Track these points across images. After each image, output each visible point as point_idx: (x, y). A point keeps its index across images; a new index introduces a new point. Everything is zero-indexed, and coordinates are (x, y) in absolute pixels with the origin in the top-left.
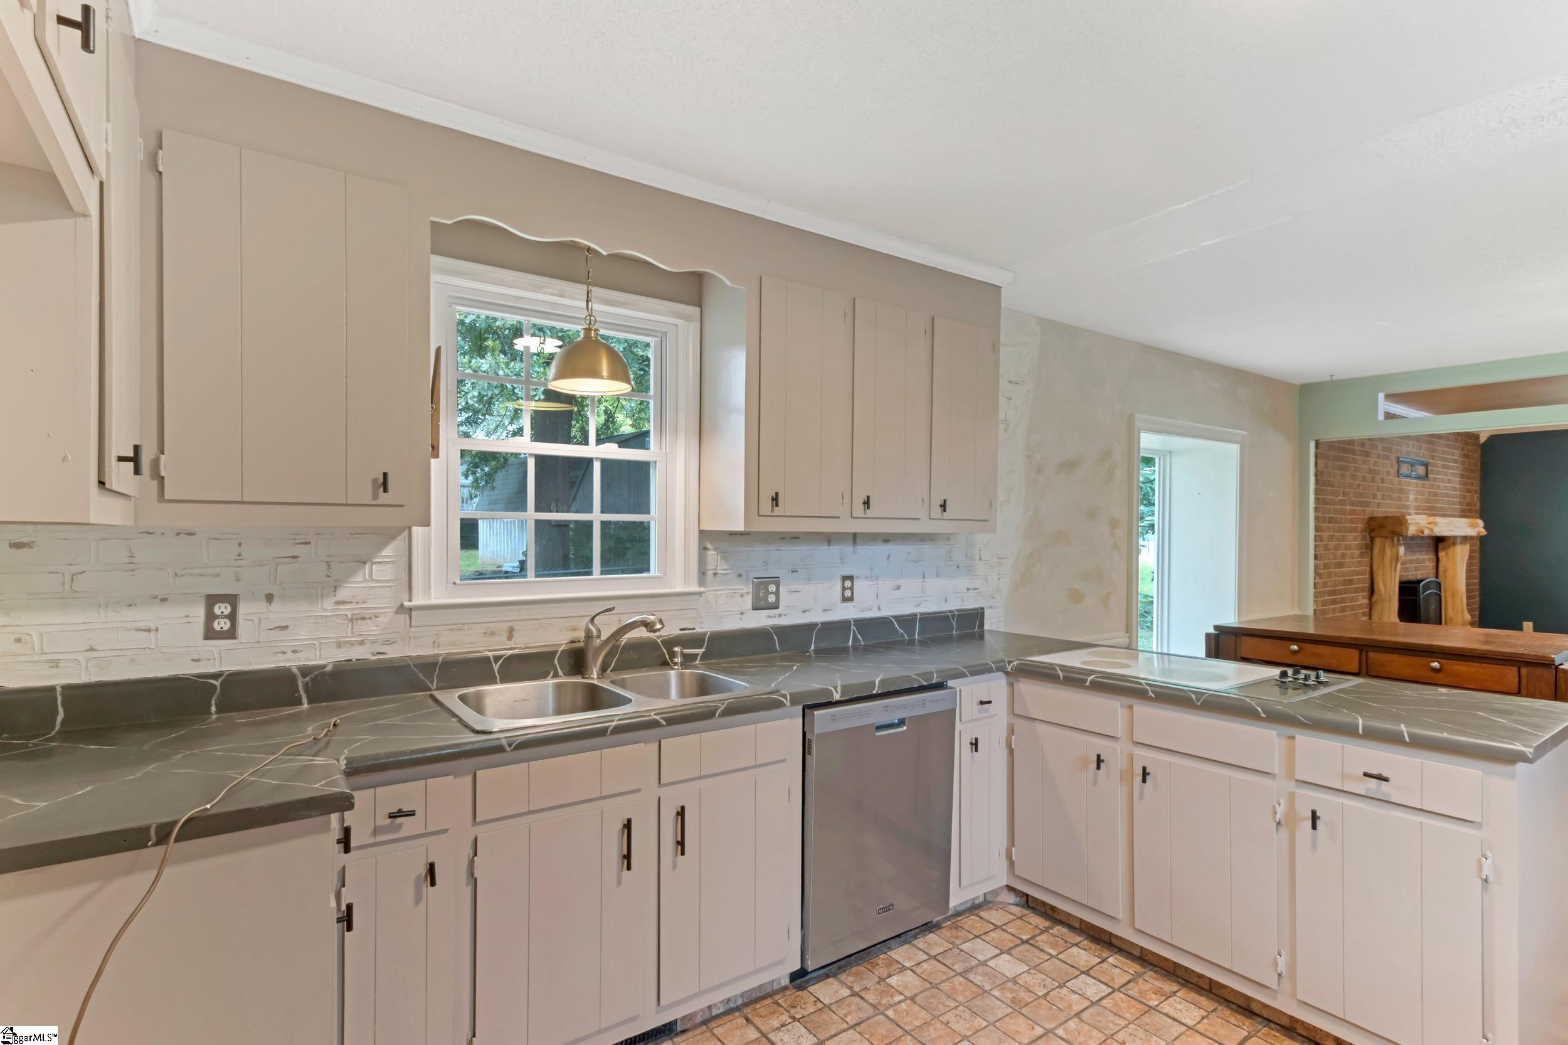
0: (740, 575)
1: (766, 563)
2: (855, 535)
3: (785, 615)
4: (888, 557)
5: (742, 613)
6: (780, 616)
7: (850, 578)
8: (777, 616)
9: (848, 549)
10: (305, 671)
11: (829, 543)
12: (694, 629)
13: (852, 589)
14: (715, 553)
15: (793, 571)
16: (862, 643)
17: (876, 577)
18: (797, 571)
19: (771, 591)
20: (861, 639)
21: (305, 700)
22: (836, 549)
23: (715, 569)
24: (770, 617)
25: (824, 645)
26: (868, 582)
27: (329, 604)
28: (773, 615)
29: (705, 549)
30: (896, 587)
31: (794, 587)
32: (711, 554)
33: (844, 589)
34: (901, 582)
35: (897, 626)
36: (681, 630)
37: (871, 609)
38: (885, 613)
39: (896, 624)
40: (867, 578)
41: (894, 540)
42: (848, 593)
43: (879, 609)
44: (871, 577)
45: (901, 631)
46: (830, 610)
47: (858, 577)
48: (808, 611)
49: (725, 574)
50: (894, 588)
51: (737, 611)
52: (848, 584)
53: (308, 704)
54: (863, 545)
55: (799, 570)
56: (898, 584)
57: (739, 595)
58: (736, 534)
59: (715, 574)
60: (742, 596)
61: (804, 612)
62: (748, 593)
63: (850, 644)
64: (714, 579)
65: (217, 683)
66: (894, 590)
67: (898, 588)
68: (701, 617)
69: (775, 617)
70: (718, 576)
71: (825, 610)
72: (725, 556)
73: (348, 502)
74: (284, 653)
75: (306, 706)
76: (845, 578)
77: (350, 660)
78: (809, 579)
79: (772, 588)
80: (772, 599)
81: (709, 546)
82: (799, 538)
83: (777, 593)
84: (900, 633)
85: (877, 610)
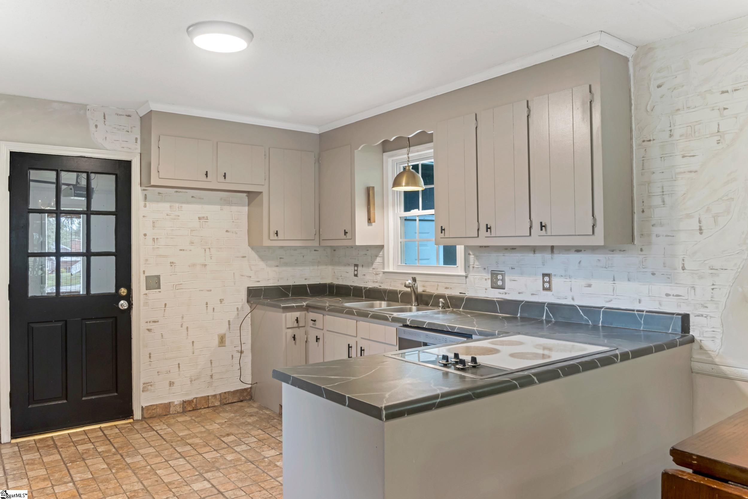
0: (485, 269)
1: (497, 263)
2: (552, 248)
3: (509, 294)
4: (580, 262)
5: (486, 289)
6: (506, 293)
7: (549, 275)
8: (504, 293)
9: (548, 256)
10: (365, 288)
11: (534, 252)
12: (465, 294)
13: (549, 282)
14: (473, 256)
15: (512, 268)
16: (553, 320)
17: (569, 276)
18: (514, 269)
19: (499, 279)
20: (552, 317)
21: (364, 297)
22: (538, 256)
23: (473, 265)
24: (500, 293)
25: (526, 315)
26: (563, 279)
28: (502, 293)
29: (469, 254)
30: (587, 285)
31: (513, 278)
32: (472, 257)
33: (544, 282)
34: (592, 282)
35: (581, 313)
36: (460, 293)
37: (566, 299)
38: (577, 302)
39: (581, 311)
40: (562, 276)
41: (585, 251)
42: (547, 285)
43: (573, 299)
44: (565, 276)
45: (586, 317)
46: (536, 295)
47: (555, 275)
48: (522, 293)
49: (478, 268)
50: (585, 286)
51: (484, 288)
52: (547, 279)
53: (365, 298)
54: (559, 253)
55: (515, 268)
56: (589, 283)
57: (484, 279)
58: (483, 247)
59: (473, 267)
60: (486, 280)
61: (519, 293)
62: (489, 278)
63: (544, 318)
64: (473, 270)
65: (352, 288)
66: (585, 287)
67: (590, 286)
68: (468, 288)
69: (503, 294)
70: (475, 268)
71: (532, 294)
72: (477, 257)
74: (365, 282)
75: (364, 298)
76: (544, 275)
77: (375, 287)
78: (522, 274)
79: (500, 277)
80: (500, 283)
81: (471, 253)
82: (516, 249)
83: (503, 280)
84: (584, 319)
85: (571, 300)
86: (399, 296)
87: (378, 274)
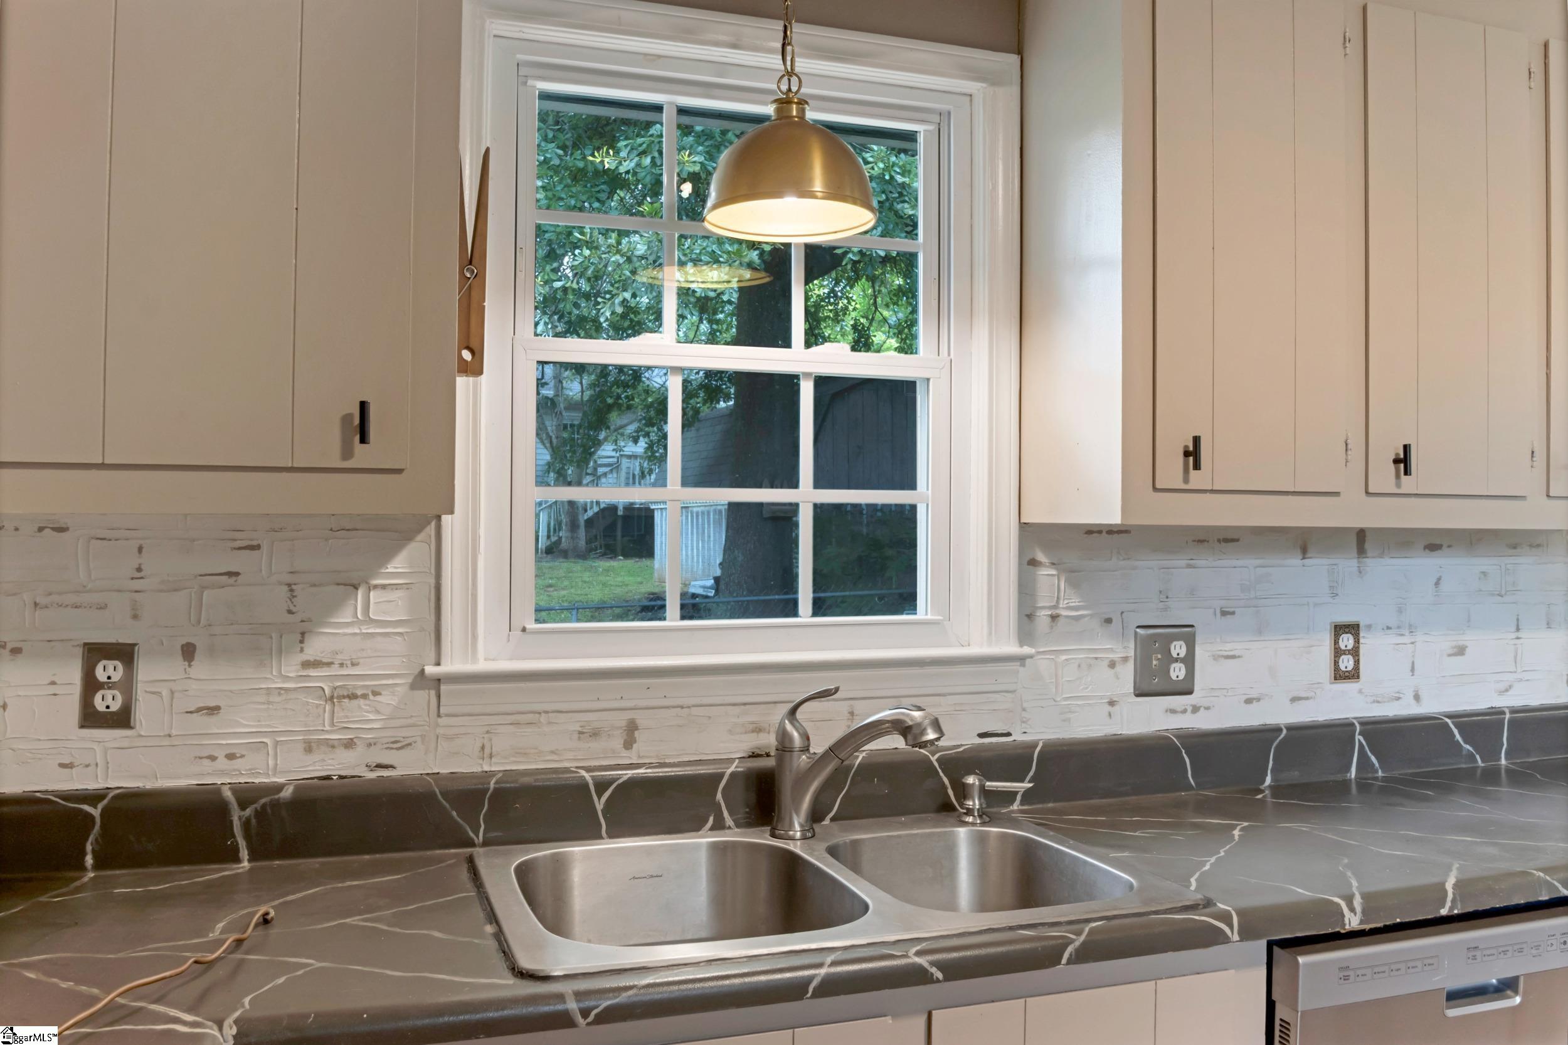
0: (1109, 621)
1: (1165, 595)
2: (1361, 535)
3: (1207, 708)
4: (1437, 584)
5: (1112, 703)
6: (1195, 709)
7: (1353, 629)
8: (1190, 709)
9: (1347, 564)
10: (246, 795)
11: (1304, 551)
12: (1009, 734)
13: (1355, 652)
14: (1054, 572)
15: (1224, 613)
16: (1380, 774)
17: (1410, 626)
18: (1233, 613)
19: (1175, 656)
20: (1377, 765)
21: (244, 853)
22: (1318, 565)
23: (1055, 607)
24: (1173, 711)
25: (1294, 776)
26: (1392, 639)
27: (291, 667)
28: (1179, 710)
29: (1033, 563)
30: (1455, 650)
31: (1228, 648)
32: (1046, 576)
33: (1338, 653)
34: (1469, 638)
35: (1458, 737)
36: (982, 735)
37: (1398, 699)
38: (1432, 706)
39: (1456, 731)
40: (1389, 628)
41: (1449, 546)
42: (1347, 663)
43: (1417, 698)
44: (1399, 627)
45: (1468, 747)
46: (1307, 698)
47: (1369, 627)
48: (1258, 700)
49: (1077, 618)
50: (1451, 651)
51: (1102, 697)
52: (1347, 641)
53: (249, 861)
54: (1381, 556)
55: (1237, 610)
56: (1461, 643)
57: (1106, 663)
58: (1100, 532)
59: (1054, 618)
60: (1112, 665)
61: (1249, 701)
62: (1125, 659)
63: (1353, 776)
64: (1052, 627)
65: (96, 812)
66: (1449, 655)
67: (1461, 651)
68: (1024, 710)
69: (1185, 711)
70: (1061, 621)
71: (1294, 700)
72: (1074, 577)
73: (295, 465)
74: (213, 758)
75: (246, 864)
76: (1340, 629)
77: (328, 778)
78: (1260, 630)
79: (1178, 649)
80: (1178, 672)
81: (1041, 557)
82: (1238, 540)
83: (1189, 661)
84: (1464, 753)
85: (1413, 702)
86: (599, 806)
87: (359, 693)
